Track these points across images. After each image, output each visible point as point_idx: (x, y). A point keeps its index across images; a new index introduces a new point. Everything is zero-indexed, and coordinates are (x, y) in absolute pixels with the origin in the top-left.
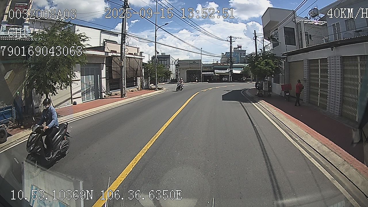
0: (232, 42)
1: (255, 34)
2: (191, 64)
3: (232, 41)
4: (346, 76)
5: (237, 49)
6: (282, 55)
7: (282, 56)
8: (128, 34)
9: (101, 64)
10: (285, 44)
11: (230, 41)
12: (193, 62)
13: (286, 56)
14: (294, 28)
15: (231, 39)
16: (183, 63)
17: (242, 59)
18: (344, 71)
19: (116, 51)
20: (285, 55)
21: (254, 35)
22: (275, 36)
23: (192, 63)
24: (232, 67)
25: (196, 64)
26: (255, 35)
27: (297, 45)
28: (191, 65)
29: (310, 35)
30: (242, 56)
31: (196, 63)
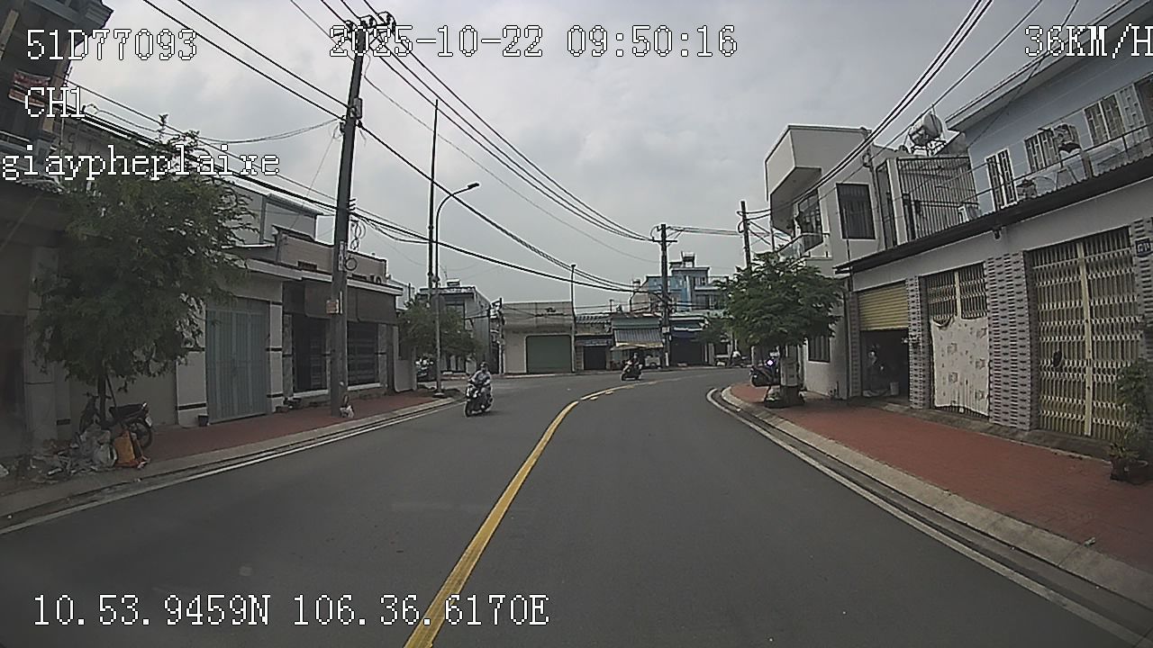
0: (668, 243)
1: (744, 212)
2: (542, 315)
3: (667, 239)
4: (1046, 306)
5: (682, 266)
6: (836, 273)
7: (836, 276)
8: (356, 211)
9: (268, 302)
10: (844, 237)
11: (660, 239)
12: (548, 310)
13: (848, 274)
14: (867, 186)
15: (664, 235)
16: (516, 312)
17: (697, 296)
18: (1035, 296)
19: (315, 266)
20: (846, 272)
21: (741, 218)
22: (810, 216)
23: (545, 312)
24: (668, 323)
25: (557, 314)
26: (744, 216)
27: (879, 238)
28: (539, 318)
29: (917, 202)
30: (696, 288)
31: (557, 312)
